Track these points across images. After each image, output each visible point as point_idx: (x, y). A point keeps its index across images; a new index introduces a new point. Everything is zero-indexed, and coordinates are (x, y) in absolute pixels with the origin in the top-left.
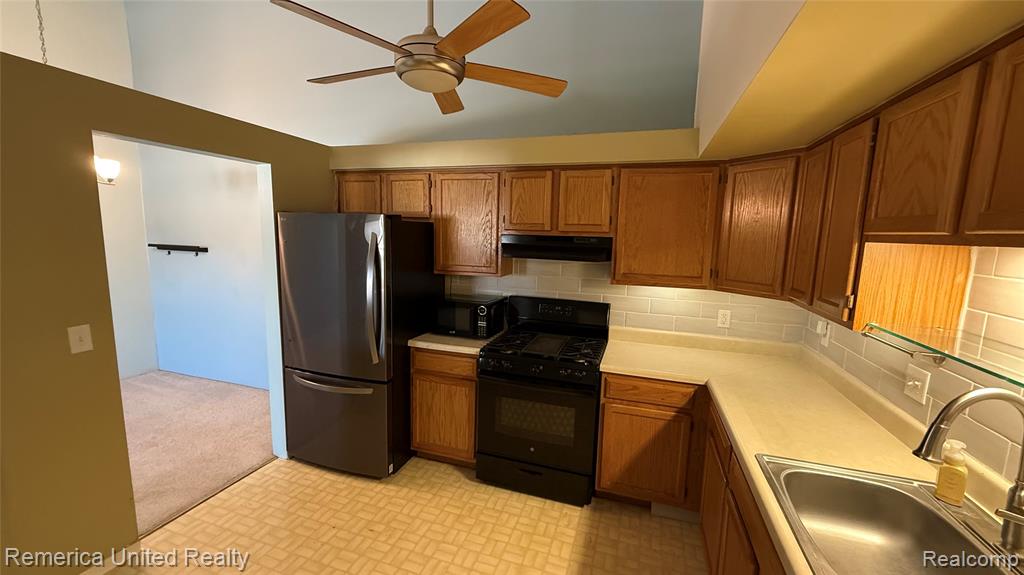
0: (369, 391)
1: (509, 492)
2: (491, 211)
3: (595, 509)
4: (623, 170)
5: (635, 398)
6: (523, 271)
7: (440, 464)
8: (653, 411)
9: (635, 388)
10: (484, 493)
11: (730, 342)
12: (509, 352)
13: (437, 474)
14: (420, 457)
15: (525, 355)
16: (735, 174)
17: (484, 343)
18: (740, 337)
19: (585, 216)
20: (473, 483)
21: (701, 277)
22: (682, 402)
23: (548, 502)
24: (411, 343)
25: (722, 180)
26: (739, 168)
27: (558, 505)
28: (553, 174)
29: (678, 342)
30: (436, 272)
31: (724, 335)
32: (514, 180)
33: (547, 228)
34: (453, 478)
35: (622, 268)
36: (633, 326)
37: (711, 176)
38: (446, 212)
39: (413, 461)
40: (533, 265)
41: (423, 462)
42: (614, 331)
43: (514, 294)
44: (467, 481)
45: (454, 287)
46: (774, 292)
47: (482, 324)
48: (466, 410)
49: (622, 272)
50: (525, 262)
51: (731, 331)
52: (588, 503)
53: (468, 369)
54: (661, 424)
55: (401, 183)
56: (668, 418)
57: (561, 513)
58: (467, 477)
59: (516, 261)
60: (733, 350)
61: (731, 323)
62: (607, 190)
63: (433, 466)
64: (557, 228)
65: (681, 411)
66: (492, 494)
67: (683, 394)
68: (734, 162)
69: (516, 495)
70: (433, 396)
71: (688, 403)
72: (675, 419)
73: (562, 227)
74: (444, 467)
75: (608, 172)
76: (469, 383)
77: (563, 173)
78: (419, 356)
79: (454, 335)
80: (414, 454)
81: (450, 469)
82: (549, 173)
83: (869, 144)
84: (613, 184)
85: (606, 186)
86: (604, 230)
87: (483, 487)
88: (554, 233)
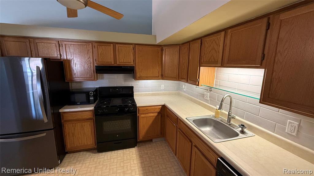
0: (44, 134)
1: (110, 152)
2: (90, 57)
3: (138, 147)
4: (136, 45)
5: (147, 112)
6: (102, 78)
7: (79, 153)
8: (152, 115)
9: (147, 109)
10: (102, 156)
11: (164, 93)
12: (105, 106)
13: (80, 157)
14: (69, 153)
15: (111, 106)
16: (165, 49)
17: (94, 105)
18: (167, 91)
19: (125, 59)
20: (96, 154)
21: (159, 77)
22: (158, 110)
23: (124, 150)
24: (61, 111)
25: (162, 50)
26: (166, 48)
27: (127, 150)
28: (113, 45)
29: (153, 95)
30: (66, 81)
31: (163, 91)
32: (99, 46)
33: (113, 63)
34: (87, 155)
35: (138, 75)
36: (140, 92)
37: (159, 49)
38: (69, 57)
39: (67, 156)
40: (106, 76)
41: (71, 155)
42: (136, 94)
43: (100, 86)
44: (93, 154)
45: (73, 86)
46: (177, 79)
47: (92, 98)
48: (90, 130)
49: (138, 76)
50: (103, 75)
51: (164, 90)
52: (136, 146)
53: (90, 115)
54: (154, 117)
55: (43, 44)
56: (156, 115)
57: (129, 151)
58: (93, 153)
59: (100, 75)
60: (165, 95)
61: (164, 88)
62: (132, 52)
63: (77, 155)
64: (116, 63)
65: (159, 113)
66: (105, 155)
67: (159, 108)
68: (165, 45)
69: (113, 152)
70: (74, 129)
71: (160, 111)
72: (157, 115)
73: (118, 63)
74: (81, 153)
75: (132, 46)
76: (91, 120)
77: (117, 45)
78: (65, 115)
79: (80, 104)
80: (67, 153)
81: (85, 153)
82: (112, 45)
83: (200, 45)
84: (133, 50)
85: (131, 50)
86: (132, 64)
87: (101, 154)
88: (115, 65)
